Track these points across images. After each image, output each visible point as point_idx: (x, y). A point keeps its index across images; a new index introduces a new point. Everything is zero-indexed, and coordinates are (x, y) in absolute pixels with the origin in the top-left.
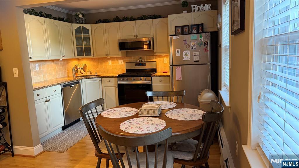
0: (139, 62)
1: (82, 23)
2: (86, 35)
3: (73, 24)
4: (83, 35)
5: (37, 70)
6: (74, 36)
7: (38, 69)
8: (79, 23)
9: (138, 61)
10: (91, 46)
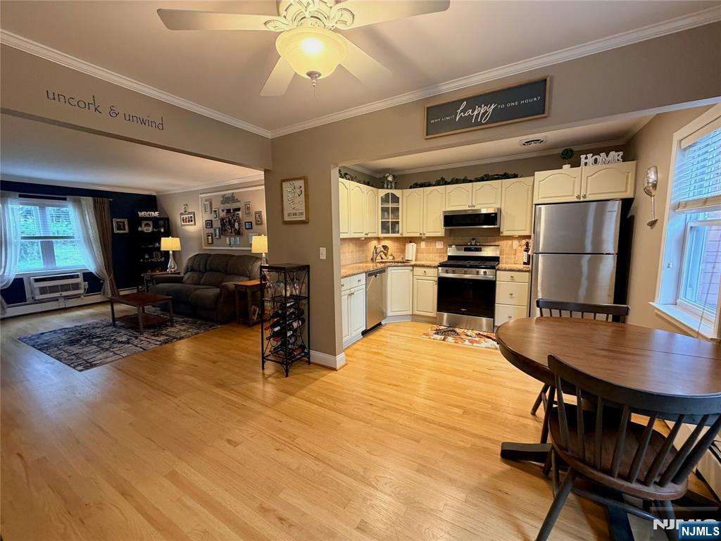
0: (471, 245)
1: (391, 188)
2: (395, 205)
3: (380, 190)
4: (390, 205)
6: (380, 206)
8: (387, 188)
9: (469, 244)
10: (400, 220)
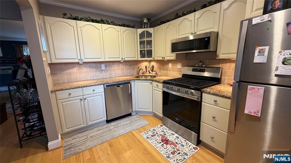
0: (198, 66)
1: (146, 28)
2: (149, 39)
4: (146, 39)
5: (102, 68)
7: (104, 68)
10: (153, 49)
